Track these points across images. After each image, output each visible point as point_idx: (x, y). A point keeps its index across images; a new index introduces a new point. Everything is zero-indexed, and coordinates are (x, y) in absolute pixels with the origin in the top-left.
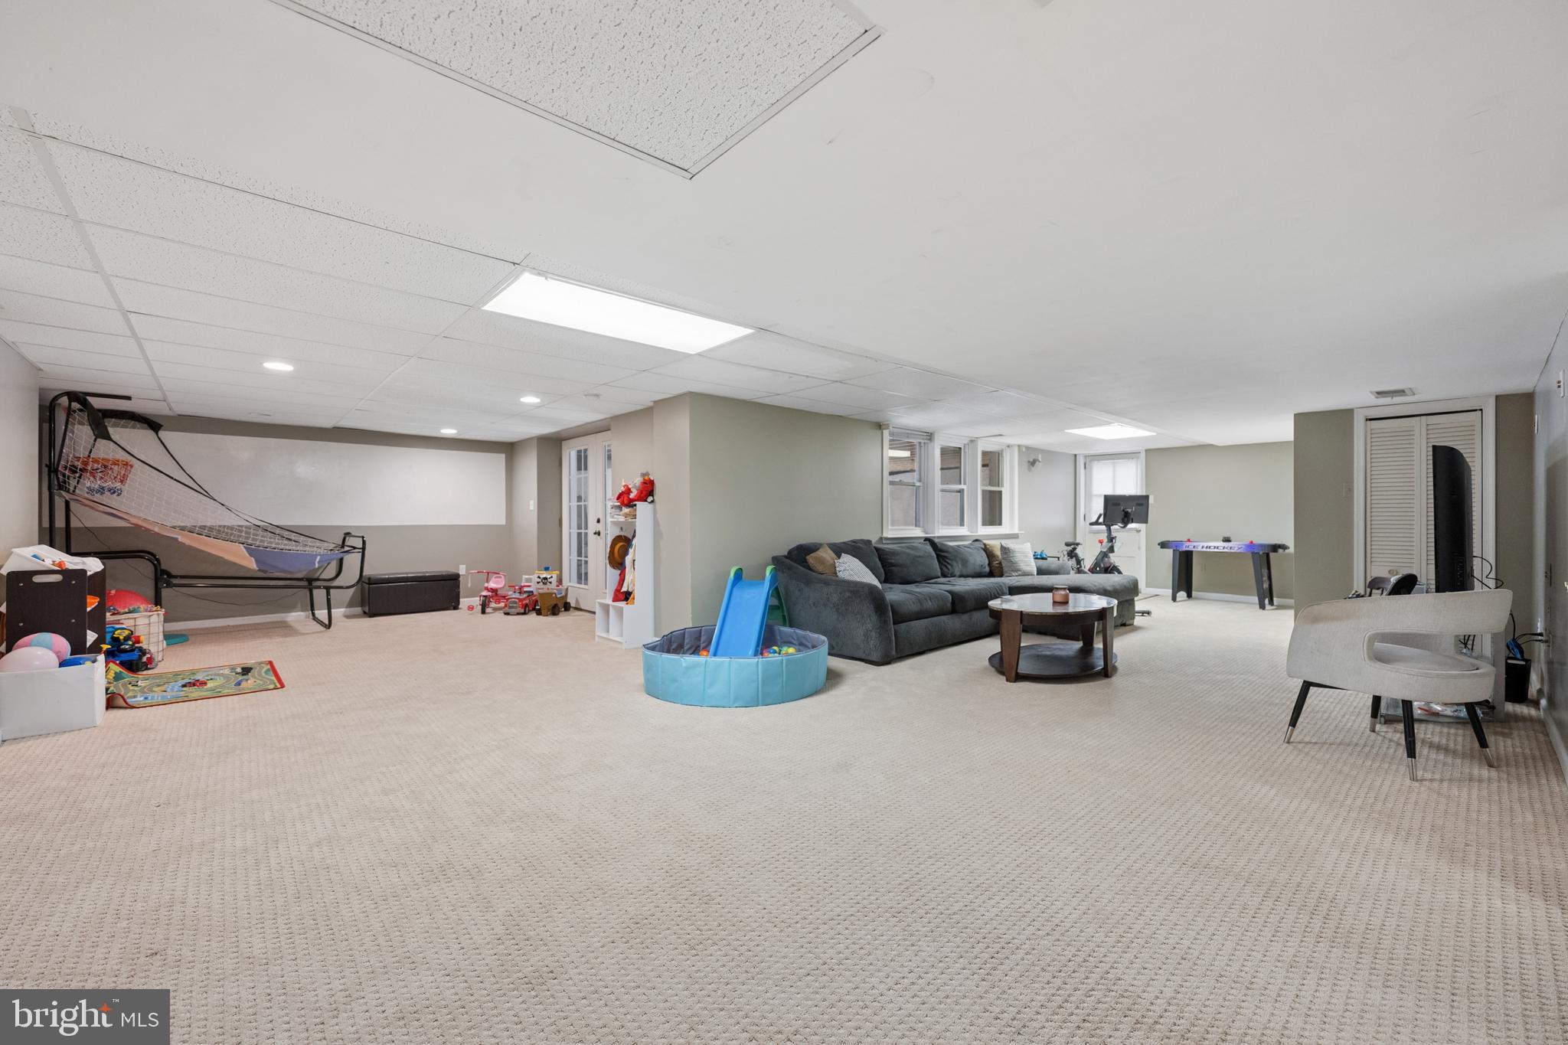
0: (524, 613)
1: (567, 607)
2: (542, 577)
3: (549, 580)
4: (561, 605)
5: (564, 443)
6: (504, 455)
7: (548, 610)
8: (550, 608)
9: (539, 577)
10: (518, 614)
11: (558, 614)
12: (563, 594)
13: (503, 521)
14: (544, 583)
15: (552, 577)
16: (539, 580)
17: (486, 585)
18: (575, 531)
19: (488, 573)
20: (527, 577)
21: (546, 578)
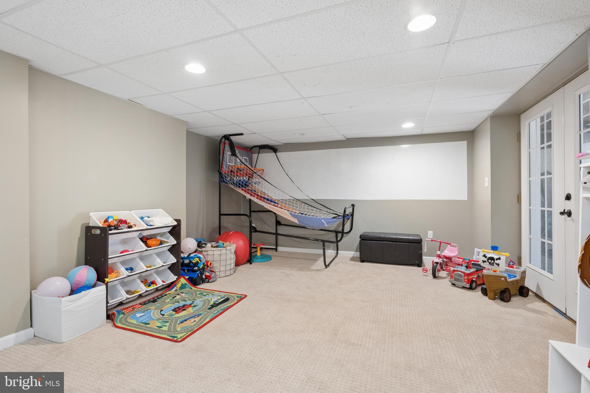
0: (471, 288)
1: (523, 292)
2: (489, 256)
3: (496, 261)
4: (514, 290)
5: (522, 116)
6: (466, 142)
7: (495, 294)
8: (498, 292)
9: (485, 256)
10: (464, 288)
11: (508, 301)
12: (518, 278)
13: (464, 197)
14: (490, 263)
15: (499, 259)
16: (486, 259)
17: (438, 253)
18: (537, 208)
19: (441, 242)
20: (478, 250)
21: (492, 259)
